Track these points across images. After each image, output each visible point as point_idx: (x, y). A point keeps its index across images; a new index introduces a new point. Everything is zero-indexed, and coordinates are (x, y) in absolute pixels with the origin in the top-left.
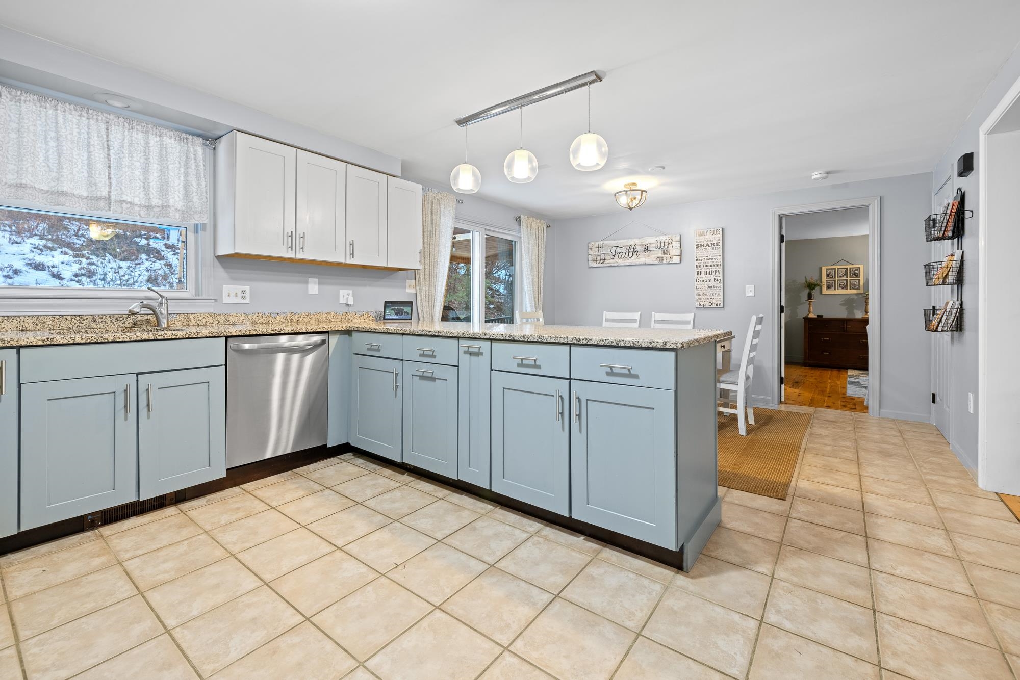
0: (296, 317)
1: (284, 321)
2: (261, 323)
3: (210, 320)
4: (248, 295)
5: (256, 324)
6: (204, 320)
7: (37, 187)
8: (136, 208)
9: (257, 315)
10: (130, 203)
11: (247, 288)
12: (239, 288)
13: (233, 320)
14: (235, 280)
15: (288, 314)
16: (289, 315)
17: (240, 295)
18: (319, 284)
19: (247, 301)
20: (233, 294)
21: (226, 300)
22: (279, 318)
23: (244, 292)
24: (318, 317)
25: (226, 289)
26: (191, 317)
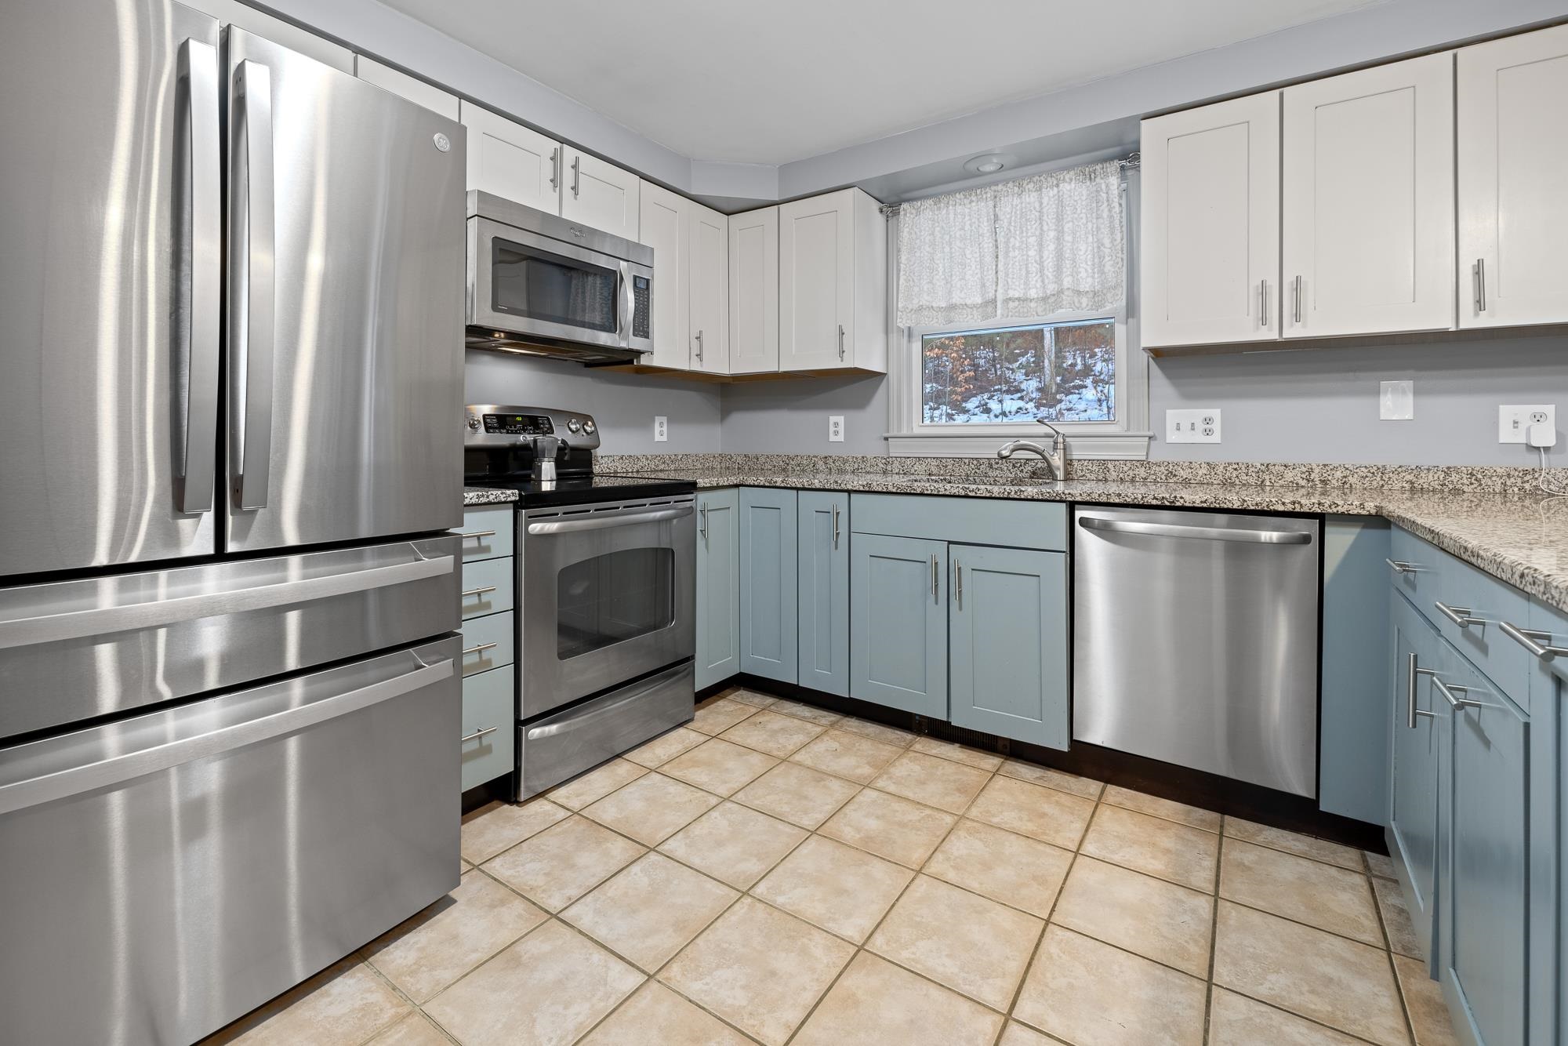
0: (1338, 474)
1: (1303, 483)
2: (1244, 485)
3: (1142, 472)
4: (1217, 426)
5: (1233, 484)
6: (1131, 473)
7: (934, 305)
8: (1033, 305)
9: (1236, 466)
10: (1019, 299)
11: (1215, 413)
12: (1198, 413)
13: (1184, 474)
14: (1190, 397)
15: (1314, 466)
16: (1317, 471)
17: (1200, 426)
18: (1417, 393)
19: (1216, 438)
20: (1186, 425)
21: (1172, 437)
22: (1289, 476)
23: (1208, 421)
24: (1409, 477)
25: (1172, 416)
26: (1110, 466)
